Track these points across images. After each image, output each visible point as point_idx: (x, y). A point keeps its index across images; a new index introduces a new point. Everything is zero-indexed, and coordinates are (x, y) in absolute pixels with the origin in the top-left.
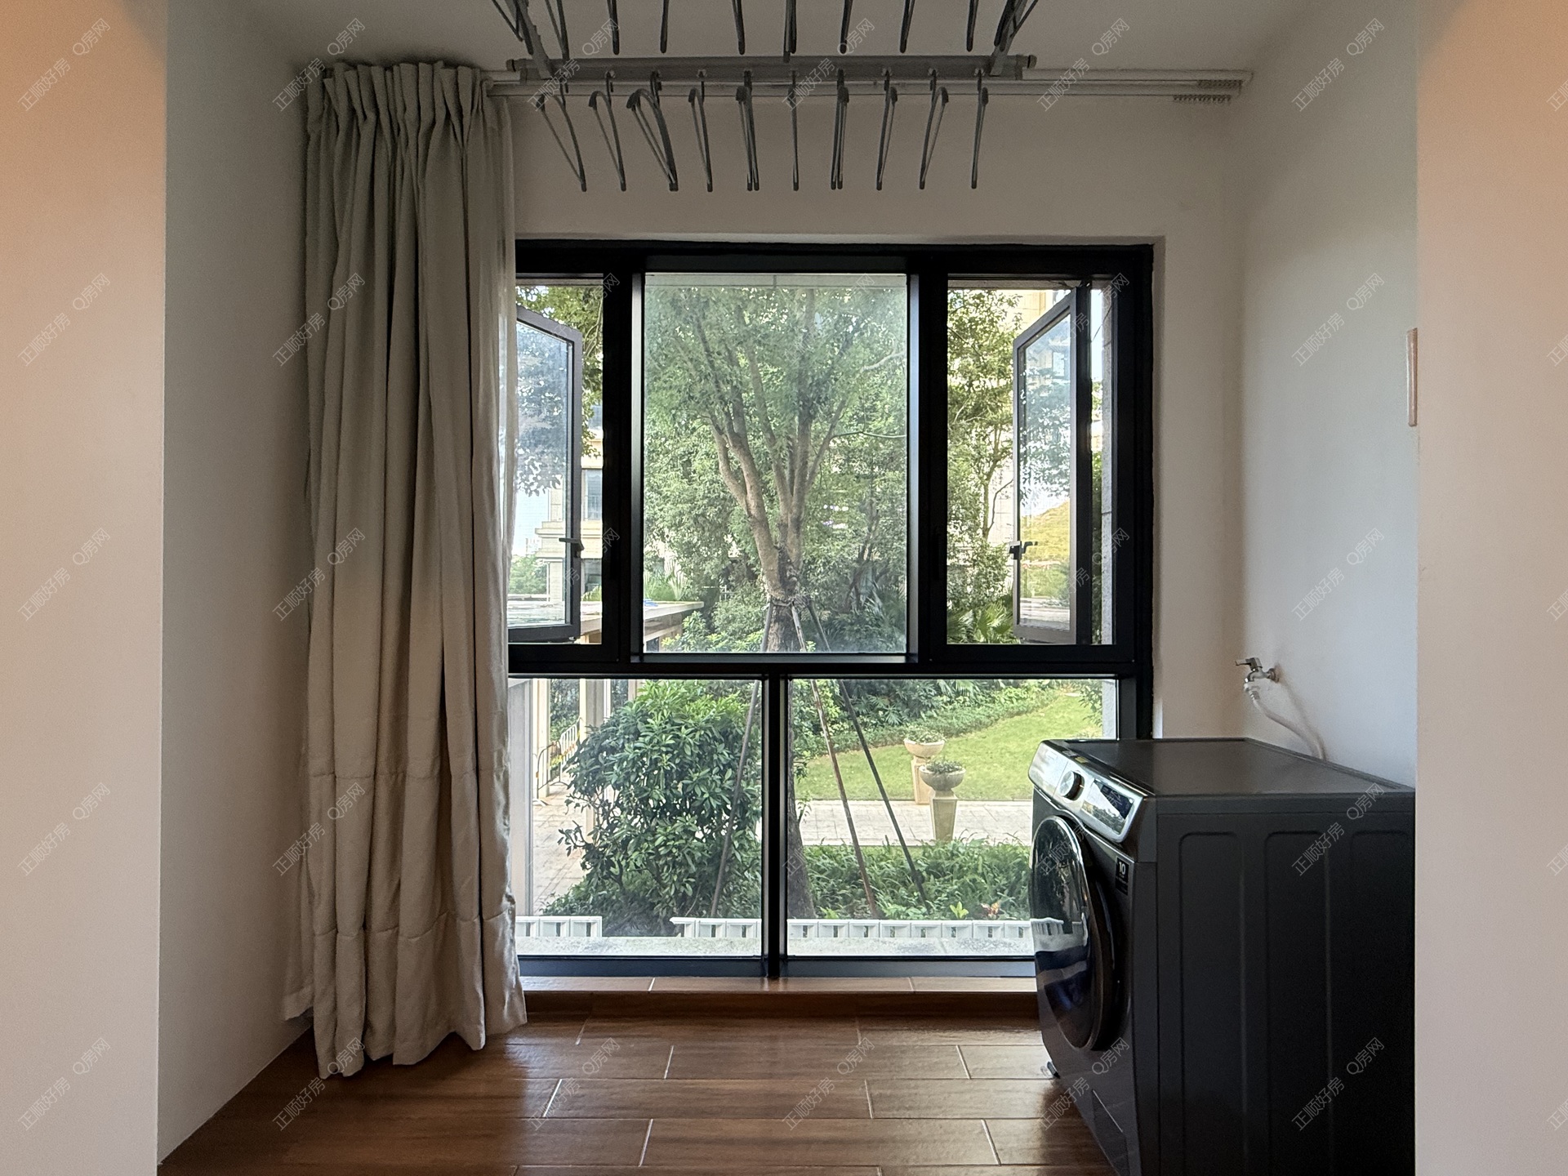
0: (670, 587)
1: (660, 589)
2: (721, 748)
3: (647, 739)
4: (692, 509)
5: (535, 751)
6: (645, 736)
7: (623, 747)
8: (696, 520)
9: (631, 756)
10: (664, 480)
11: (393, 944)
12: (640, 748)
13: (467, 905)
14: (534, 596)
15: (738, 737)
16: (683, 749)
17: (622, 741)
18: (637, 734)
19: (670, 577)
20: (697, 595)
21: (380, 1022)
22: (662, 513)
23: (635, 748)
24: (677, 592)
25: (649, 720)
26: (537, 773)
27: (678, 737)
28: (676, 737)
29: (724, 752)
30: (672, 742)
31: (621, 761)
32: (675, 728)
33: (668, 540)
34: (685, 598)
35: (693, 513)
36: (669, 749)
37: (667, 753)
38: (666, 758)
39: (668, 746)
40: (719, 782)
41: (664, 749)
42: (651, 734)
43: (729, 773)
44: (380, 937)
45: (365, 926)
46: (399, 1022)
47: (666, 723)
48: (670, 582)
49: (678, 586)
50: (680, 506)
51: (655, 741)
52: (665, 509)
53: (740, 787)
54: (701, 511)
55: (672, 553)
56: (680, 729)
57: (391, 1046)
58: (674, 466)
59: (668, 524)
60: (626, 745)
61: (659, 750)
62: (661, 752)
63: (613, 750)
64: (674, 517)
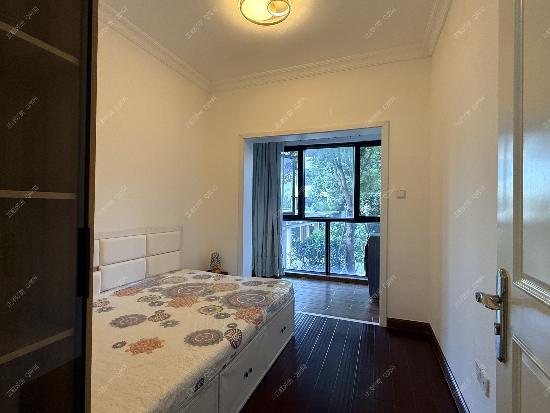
0: (328, 206)
1: (325, 207)
2: (333, 248)
3: (314, 244)
4: (333, 182)
5: (287, 253)
6: (313, 244)
7: (308, 246)
8: (335, 186)
9: (310, 248)
10: (325, 173)
11: (266, 259)
12: (312, 246)
13: (276, 255)
14: (287, 209)
15: (338, 246)
16: (323, 248)
17: (308, 245)
18: (312, 243)
19: (328, 203)
20: (336, 209)
21: (264, 271)
22: (325, 183)
23: (311, 246)
24: (330, 208)
25: (315, 240)
26: (288, 259)
27: (322, 244)
28: (321, 244)
29: (334, 250)
30: (320, 245)
31: (307, 249)
32: (321, 242)
33: (327, 191)
34: (332, 210)
35: (334, 184)
36: (319, 247)
37: (319, 248)
38: (318, 249)
39: (319, 246)
40: (332, 257)
41: (318, 247)
42: (315, 243)
43: (335, 255)
44: (264, 258)
45: (262, 256)
46: (267, 271)
47: (319, 241)
48: (328, 205)
49: (331, 206)
50: (329, 181)
51: (316, 245)
52: (326, 182)
53: (338, 259)
54: (336, 183)
55: (329, 196)
56: (322, 243)
57: (265, 275)
58: (328, 169)
59: (326, 187)
60: (309, 246)
61: (317, 247)
62: (317, 248)
63: (305, 247)
64: (328, 185)
